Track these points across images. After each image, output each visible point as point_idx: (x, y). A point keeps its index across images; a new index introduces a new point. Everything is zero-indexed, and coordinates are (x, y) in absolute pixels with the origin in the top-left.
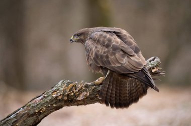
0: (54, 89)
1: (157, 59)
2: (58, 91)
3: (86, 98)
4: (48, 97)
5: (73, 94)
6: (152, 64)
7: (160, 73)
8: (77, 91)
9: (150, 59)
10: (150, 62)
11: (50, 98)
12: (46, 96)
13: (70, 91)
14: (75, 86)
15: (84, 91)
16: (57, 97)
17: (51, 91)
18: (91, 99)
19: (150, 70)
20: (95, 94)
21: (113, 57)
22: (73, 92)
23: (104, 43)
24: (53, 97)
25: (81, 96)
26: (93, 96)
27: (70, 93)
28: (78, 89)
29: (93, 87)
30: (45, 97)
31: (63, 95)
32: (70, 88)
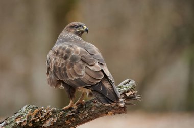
0: (18, 114)
1: (132, 82)
2: (22, 117)
3: (53, 125)
4: (10, 123)
5: (38, 120)
6: (126, 88)
7: (135, 97)
8: (43, 117)
9: (124, 82)
10: (124, 85)
11: (13, 125)
12: (8, 122)
13: (35, 117)
14: (41, 111)
15: (50, 117)
16: (21, 123)
17: (14, 117)
18: (59, 126)
19: (124, 93)
20: (64, 120)
21: (71, 69)
22: (39, 118)
23: (62, 55)
24: (16, 124)
25: (48, 122)
26: (60, 122)
27: (36, 120)
28: (44, 115)
29: (61, 113)
30: (7, 124)
31: (28, 121)
32: (35, 114)
